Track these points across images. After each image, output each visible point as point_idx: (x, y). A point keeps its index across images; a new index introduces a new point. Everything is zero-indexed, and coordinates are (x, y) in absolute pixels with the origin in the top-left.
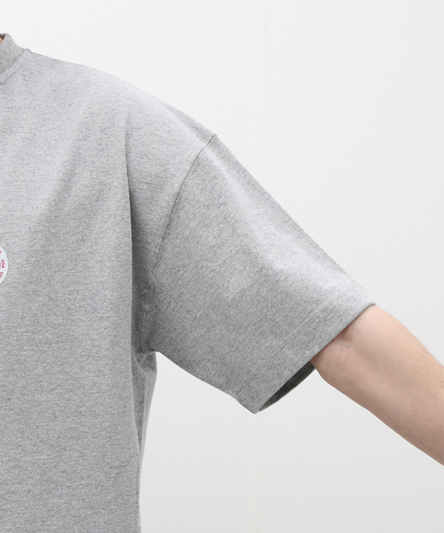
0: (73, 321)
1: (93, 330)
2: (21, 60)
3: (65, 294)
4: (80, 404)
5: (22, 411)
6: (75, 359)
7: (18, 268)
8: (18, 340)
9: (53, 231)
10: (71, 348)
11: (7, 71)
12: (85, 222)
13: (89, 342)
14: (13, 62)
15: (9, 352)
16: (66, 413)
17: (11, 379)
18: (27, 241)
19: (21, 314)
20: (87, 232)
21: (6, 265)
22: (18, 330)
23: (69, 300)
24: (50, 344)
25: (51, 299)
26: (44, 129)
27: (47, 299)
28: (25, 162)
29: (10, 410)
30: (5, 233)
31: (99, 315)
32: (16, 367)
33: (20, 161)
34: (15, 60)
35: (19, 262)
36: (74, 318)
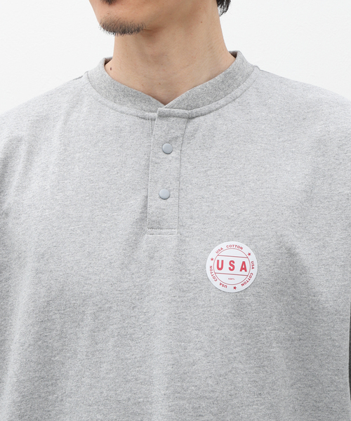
0: (315, 321)
1: (335, 331)
2: (253, 76)
3: (309, 295)
4: (318, 400)
5: (272, 406)
6: (316, 357)
7: (267, 269)
8: (267, 338)
9: (297, 236)
10: (312, 346)
11: (242, 86)
12: (326, 230)
13: (330, 343)
14: (247, 78)
15: (260, 349)
16: (304, 407)
17: (261, 375)
18: (274, 243)
19: (269, 313)
20: (327, 239)
21: (256, 267)
22: (267, 328)
23: (313, 302)
24: (293, 341)
25: (295, 299)
26: (281, 140)
27: (292, 298)
28: (267, 170)
29: (262, 405)
30: (254, 236)
31: (342, 317)
32: (266, 363)
33: (263, 169)
34: (248, 75)
35: (267, 263)
36: (317, 318)
